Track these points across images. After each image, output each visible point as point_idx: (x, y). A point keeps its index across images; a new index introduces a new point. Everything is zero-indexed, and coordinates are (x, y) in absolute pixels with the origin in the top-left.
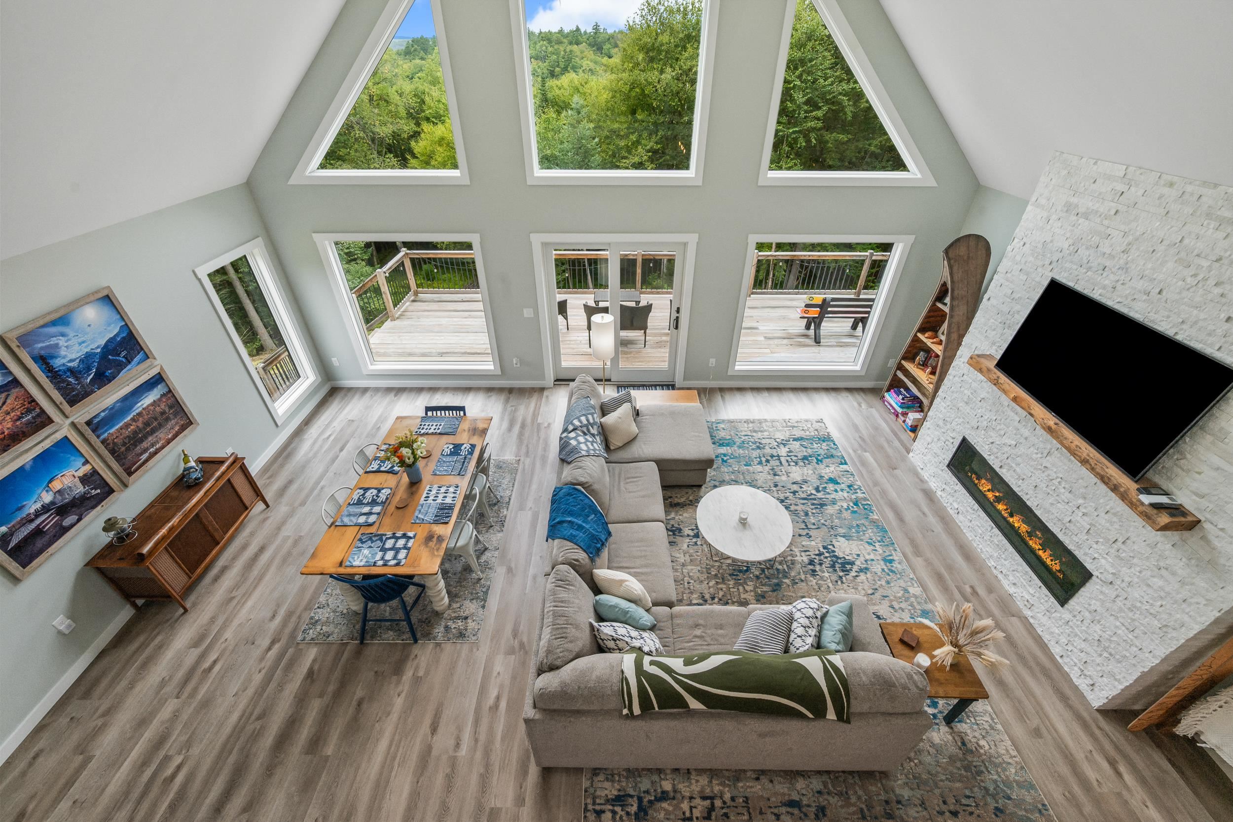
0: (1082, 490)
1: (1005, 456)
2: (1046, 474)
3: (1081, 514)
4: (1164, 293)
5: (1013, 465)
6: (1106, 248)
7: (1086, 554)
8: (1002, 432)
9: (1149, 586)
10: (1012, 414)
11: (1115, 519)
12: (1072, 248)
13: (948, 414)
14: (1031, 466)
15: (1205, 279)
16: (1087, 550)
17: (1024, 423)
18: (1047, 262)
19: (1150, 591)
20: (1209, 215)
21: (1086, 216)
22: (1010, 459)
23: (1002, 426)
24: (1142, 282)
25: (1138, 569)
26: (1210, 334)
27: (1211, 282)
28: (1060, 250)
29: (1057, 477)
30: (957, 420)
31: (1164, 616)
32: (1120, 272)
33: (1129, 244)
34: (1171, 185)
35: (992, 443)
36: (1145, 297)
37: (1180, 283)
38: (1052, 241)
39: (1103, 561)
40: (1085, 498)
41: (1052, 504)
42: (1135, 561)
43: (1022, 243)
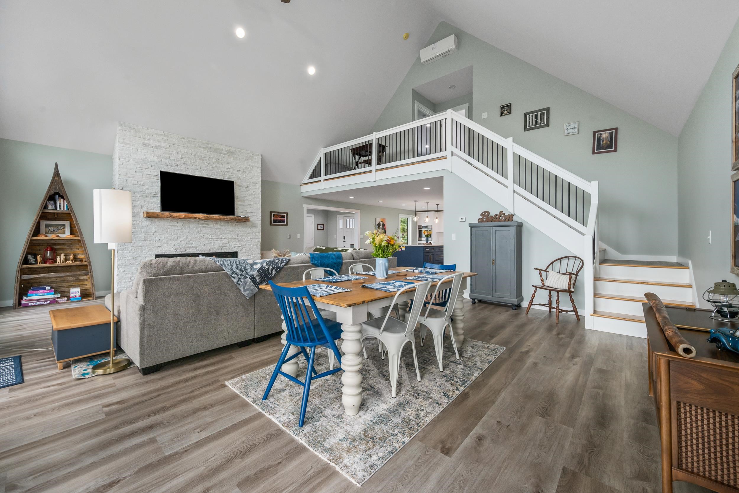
0: (219, 233)
1: (184, 245)
2: (205, 238)
3: (223, 239)
4: (202, 168)
5: (190, 245)
6: (173, 157)
7: (232, 248)
8: (176, 238)
9: (248, 240)
10: (176, 228)
11: (231, 233)
12: (159, 159)
13: (135, 253)
14: (198, 240)
15: (210, 163)
16: (232, 247)
17: (184, 228)
18: (150, 166)
19: (249, 241)
20: (200, 147)
21: (157, 147)
22: (187, 245)
23: (174, 236)
24: (193, 167)
25: (244, 239)
26: (219, 176)
27: (212, 163)
28: (153, 161)
29: (209, 235)
30: (144, 252)
31: (255, 243)
32: (184, 165)
33: (182, 156)
34: (184, 138)
35: (174, 245)
36: (197, 171)
37: (204, 165)
38: (146, 158)
39: (237, 246)
40: (221, 234)
41: (213, 245)
42: (242, 238)
43: (127, 160)
